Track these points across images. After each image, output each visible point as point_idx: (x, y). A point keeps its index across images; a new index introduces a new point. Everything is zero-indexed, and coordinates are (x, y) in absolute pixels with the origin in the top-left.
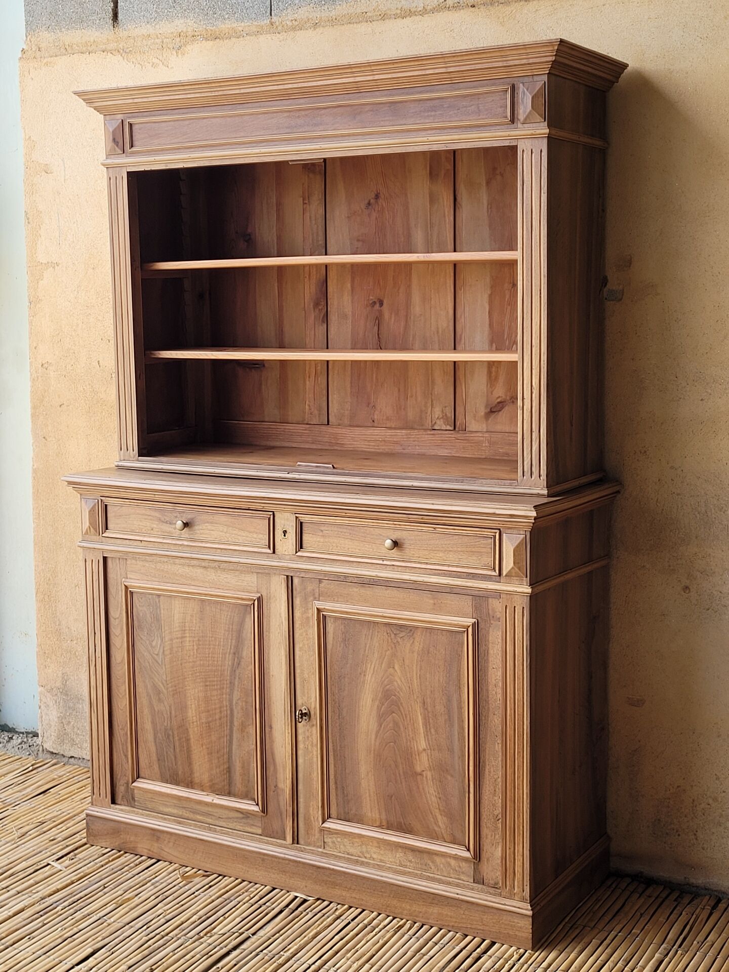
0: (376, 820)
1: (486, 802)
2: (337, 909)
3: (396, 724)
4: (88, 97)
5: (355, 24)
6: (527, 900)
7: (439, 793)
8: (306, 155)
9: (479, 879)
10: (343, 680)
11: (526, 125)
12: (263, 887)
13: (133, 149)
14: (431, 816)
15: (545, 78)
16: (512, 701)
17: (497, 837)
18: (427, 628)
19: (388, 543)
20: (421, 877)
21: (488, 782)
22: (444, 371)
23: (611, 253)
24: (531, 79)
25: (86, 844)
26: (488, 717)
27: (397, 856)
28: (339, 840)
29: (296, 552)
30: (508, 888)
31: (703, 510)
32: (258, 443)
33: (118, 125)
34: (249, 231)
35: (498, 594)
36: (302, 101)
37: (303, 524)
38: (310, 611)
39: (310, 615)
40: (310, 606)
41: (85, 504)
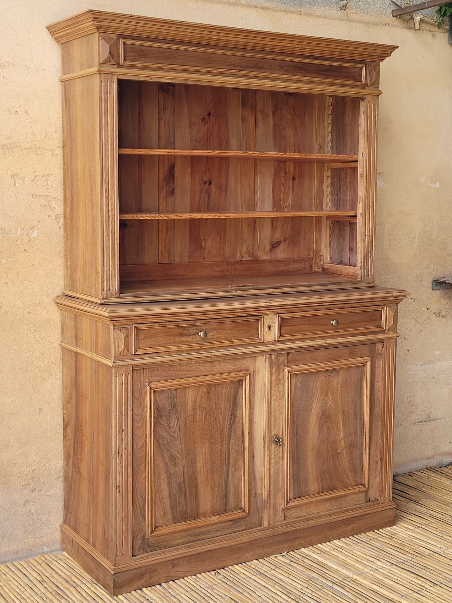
0: (316, 490)
1: (372, 456)
9: (367, 500)
10: (299, 412)
13: (126, 63)
14: (345, 475)
18: (346, 368)
21: (373, 445)
22: (248, 224)
24: (373, 63)
26: (374, 408)
28: (293, 511)
29: (278, 338)
30: (383, 498)
33: (114, 43)
37: (282, 320)
38: (281, 374)
39: (281, 377)
40: (281, 371)
41: (119, 332)
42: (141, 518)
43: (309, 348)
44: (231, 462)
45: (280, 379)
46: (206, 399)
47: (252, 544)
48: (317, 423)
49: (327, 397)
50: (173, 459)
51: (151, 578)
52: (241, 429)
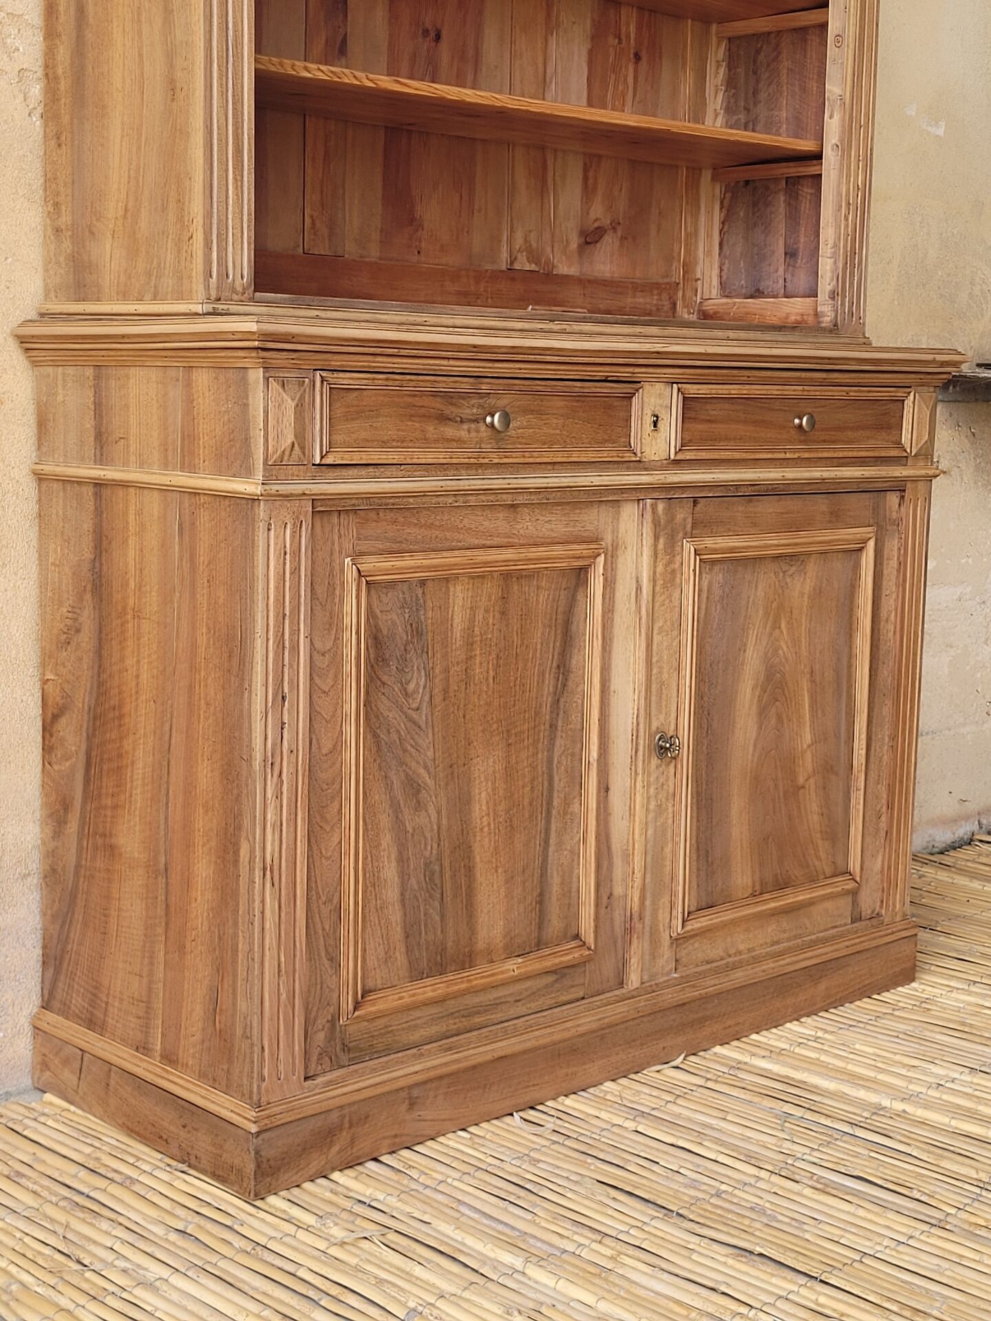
0: (747, 887)
1: (870, 796)
3: (779, 718)
7: (821, 807)
9: (856, 916)
10: (715, 668)
14: (812, 847)
17: (878, 842)
18: (821, 553)
26: (878, 669)
28: (694, 946)
29: (676, 454)
30: (890, 909)
38: (678, 558)
39: (677, 565)
40: (678, 549)
41: (281, 390)
42: (327, 963)
43: (744, 489)
44: (556, 802)
45: (674, 571)
46: (497, 616)
47: (602, 1038)
48: (755, 701)
49: (777, 631)
50: (414, 788)
51: (353, 1141)
52: (580, 708)
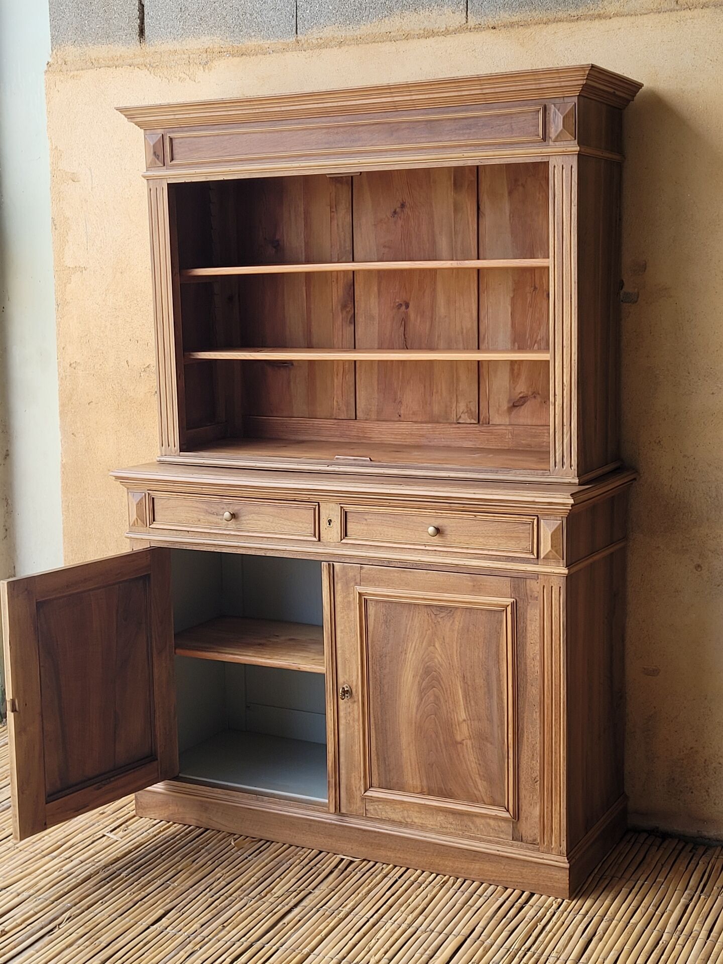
0: (417, 787)
1: (525, 766)
2: (383, 868)
3: (437, 698)
4: (129, 113)
5: (380, 43)
6: (564, 854)
7: (478, 760)
8: (344, 169)
9: (517, 837)
10: (384, 659)
11: (557, 143)
12: (310, 850)
13: (174, 162)
14: (471, 781)
15: (576, 99)
16: (550, 673)
17: (535, 797)
18: (467, 608)
19: (431, 530)
20: (463, 837)
21: (526, 748)
22: (468, 368)
23: (627, 260)
24: (562, 100)
25: (134, 816)
26: (526, 687)
27: (438, 819)
28: (380, 807)
29: (341, 540)
30: (545, 844)
31: (714, 495)
32: (286, 437)
33: (159, 140)
34: (278, 237)
35: (536, 576)
36: (340, 118)
37: (348, 514)
38: (351, 596)
39: (351, 599)
40: (351, 590)
41: (132, 497)
43: (394, 564)
48: (416, 683)
